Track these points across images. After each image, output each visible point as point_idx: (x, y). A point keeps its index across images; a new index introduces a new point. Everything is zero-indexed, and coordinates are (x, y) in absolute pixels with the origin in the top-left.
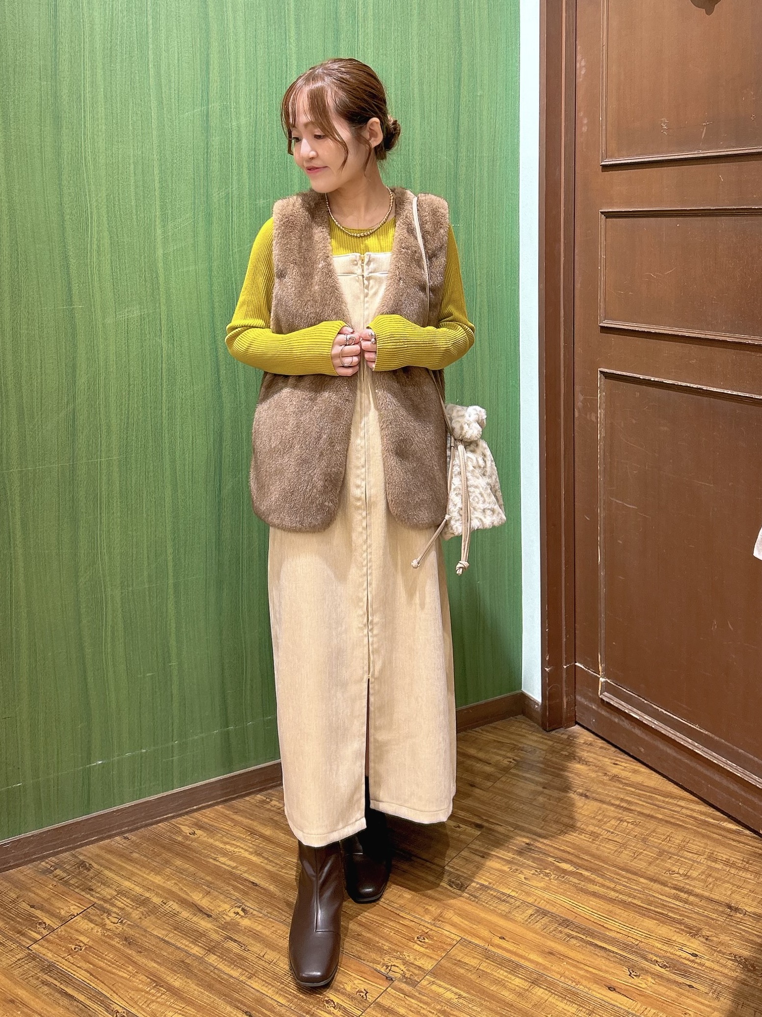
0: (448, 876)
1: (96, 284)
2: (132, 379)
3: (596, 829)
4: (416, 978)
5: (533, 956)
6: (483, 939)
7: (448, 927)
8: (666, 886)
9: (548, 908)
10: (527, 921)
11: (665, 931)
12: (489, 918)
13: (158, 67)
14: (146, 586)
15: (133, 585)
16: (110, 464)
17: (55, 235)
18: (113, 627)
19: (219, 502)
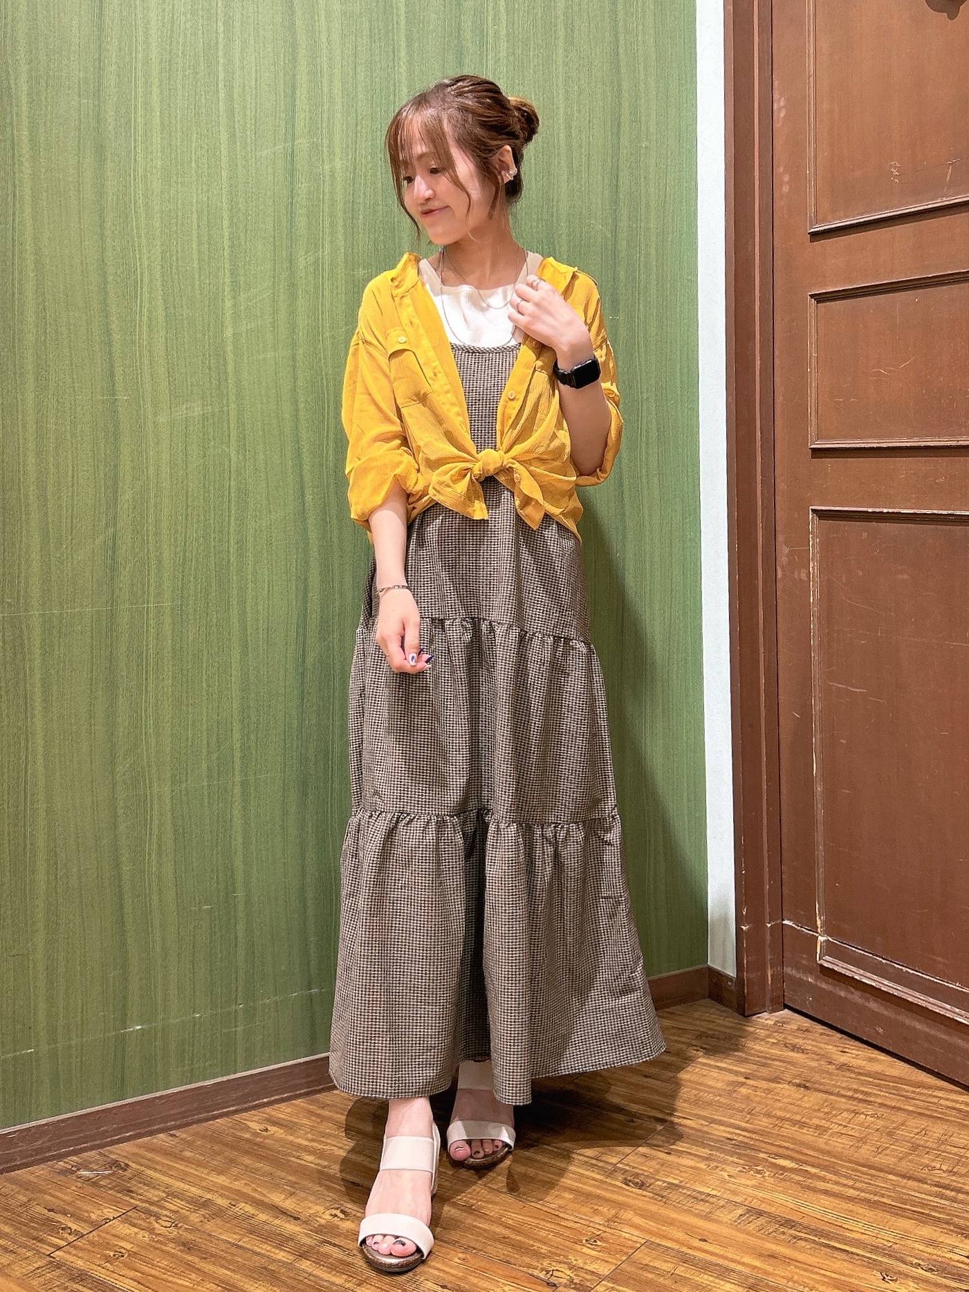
0: (623, 1174)
1: (146, 370)
2: (190, 500)
3: (823, 1123)
4: (588, 1284)
5: (747, 1259)
6: (677, 1241)
7: (627, 1229)
8: (926, 1183)
9: (763, 1207)
10: (735, 1221)
11: (926, 1231)
12: (683, 1218)
13: (229, 88)
14: (205, 784)
15: (186, 781)
16: (160, 612)
17: (95, 301)
18: (160, 839)
19: (303, 674)
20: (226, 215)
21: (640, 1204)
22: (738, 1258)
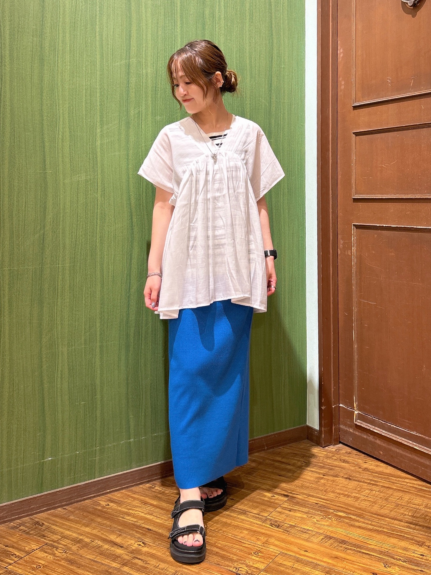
0: (270, 521)
1: (60, 159)
2: (79, 218)
3: (357, 495)
5: (325, 559)
6: (294, 552)
7: (272, 547)
8: (402, 522)
9: (332, 535)
10: (320, 542)
12: (297, 541)
13: (101, 35)
14: (83, 346)
15: (75, 345)
16: (64, 269)
17: (38, 128)
18: (61, 371)
19: (129, 297)
20: (98, 91)
21: (278, 535)
22: (321, 559)
